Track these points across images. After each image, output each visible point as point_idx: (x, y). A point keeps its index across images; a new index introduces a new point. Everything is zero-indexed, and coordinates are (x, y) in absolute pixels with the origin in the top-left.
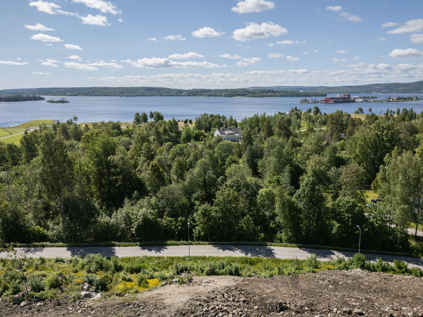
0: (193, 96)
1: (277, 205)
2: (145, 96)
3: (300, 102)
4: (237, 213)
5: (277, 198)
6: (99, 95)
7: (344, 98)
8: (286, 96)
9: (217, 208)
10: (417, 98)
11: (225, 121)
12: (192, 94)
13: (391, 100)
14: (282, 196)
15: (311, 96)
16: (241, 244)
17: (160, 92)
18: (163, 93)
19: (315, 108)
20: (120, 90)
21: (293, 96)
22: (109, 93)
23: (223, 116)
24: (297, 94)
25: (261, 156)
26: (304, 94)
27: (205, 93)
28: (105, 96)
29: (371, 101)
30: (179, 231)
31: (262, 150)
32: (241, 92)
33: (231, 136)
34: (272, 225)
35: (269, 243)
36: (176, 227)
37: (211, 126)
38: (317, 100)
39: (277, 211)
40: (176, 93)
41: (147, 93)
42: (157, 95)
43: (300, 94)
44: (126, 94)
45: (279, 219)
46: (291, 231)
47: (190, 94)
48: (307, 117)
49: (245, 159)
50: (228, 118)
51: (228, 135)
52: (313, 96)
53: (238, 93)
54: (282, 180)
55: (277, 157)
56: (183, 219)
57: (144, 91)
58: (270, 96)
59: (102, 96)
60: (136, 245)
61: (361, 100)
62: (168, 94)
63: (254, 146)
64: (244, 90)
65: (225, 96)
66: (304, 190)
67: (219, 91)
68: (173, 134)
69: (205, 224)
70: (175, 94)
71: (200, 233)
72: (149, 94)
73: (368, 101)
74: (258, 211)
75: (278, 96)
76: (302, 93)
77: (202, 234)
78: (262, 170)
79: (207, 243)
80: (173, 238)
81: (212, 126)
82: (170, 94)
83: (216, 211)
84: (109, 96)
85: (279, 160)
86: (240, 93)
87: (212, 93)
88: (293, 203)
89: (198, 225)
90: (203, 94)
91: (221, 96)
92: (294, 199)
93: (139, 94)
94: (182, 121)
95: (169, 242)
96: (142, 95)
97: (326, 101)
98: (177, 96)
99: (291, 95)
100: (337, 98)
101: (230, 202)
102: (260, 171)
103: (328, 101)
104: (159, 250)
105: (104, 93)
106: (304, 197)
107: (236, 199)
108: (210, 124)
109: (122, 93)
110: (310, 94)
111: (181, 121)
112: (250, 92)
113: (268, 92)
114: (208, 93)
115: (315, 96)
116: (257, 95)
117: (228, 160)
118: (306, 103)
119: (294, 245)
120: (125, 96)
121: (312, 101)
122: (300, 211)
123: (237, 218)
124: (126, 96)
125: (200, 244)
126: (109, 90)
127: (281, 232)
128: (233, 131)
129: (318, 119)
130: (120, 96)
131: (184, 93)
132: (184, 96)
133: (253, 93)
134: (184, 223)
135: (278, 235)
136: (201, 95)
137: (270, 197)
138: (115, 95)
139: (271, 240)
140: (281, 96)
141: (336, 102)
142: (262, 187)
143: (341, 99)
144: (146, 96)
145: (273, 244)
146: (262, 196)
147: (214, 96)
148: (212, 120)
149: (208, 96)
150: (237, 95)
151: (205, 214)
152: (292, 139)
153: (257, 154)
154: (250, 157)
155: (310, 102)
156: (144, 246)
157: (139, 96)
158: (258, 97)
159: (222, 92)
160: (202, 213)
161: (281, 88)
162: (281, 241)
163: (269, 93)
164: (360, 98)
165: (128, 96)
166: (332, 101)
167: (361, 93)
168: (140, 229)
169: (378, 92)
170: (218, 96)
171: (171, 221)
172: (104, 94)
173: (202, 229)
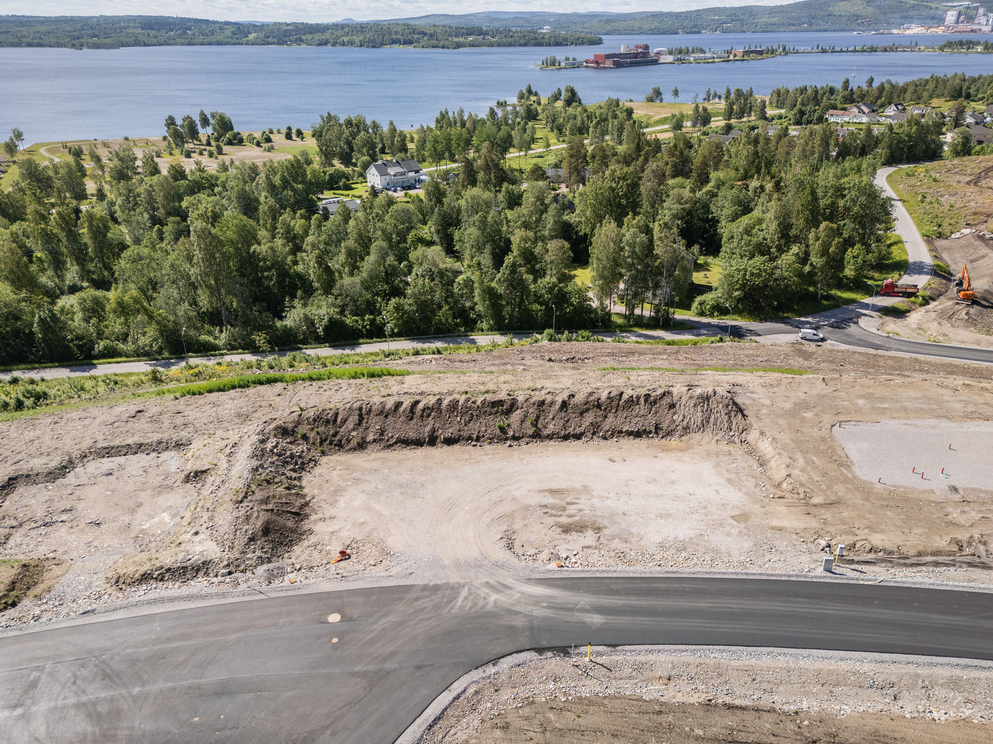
0: (279, 44)
1: (477, 292)
2: (145, 45)
3: (541, 66)
4: (433, 305)
5: (476, 285)
6: (12, 45)
7: (636, 55)
8: (510, 45)
9: (410, 301)
10: (784, 49)
11: (380, 135)
12: (274, 37)
13: (731, 57)
14: (482, 282)
15: (567, 45)
16: (440, 337)
17: (187, 34)
18: (194, 35)
19: (567, 91)
20: (70, 29)
21: (525, 45)
22: (41, 39)
23: (374, 122)
24: (536, 39)
25: (457, 223)
26: (552, 39)
27: (309, 37)
28: (30, 45)
29: (692, 59)
30: (367, 330)
31: (459, 211)
32: (403, 35)
33: (400, 177)
34: (472, 316)
35: (469, 334)
36: (364, 327)
37: (352, 150)
38: (578, 60)
39: (477, 299)
40: (230, 35)
41: (149, 35)
42: (178, 40)
43: (543, 38)
44: (90, 40)
45: (479, 308)
46: (493, 319)
47: (270, 40)
48: (548, 118)
49: (433, 229)
50: (385, 128)
51: (395, 176)
52: (572, 44)
53: (394, 37)
54: (483, 262)
55: (480, 229)
56: (371, 317)
57: (139, 30)
58: (472, 45)
59: (18, 45)
60: (325, 347)
61: (670, 58)
62: (208, 39)
63: (445, 207)
64: (409, 29)
65: (361, 46)
66: (504, 274)
67: (346, 30)
68: (300, 186)
69: (397, 319)
70: (229, 40)
71: (392, 330)
72: (155, 41)
73: (684, 60)
74: (456, 302)
75: (491, 45)
76: (547, 37)
77: (396, 331)
78: (460, 247)
79: (402, 339)
80: (362, 336)
81: (355, 149)
82: (213, 39)
83: (410, 305)
84: (40, 45)
85: (483, 233)
86: (399, 37)
87: (327, 35)
88: (493, 289)
89: (388, 323)
90: (304, 37)
91: (351, 43)
92: (494, 284)
93: (129, 40)
94: (279, 132)
95: (361, 341)
96: (137, 43)
97: (597, 62)
98: (235, 44)
99: (523, 42)
100: (620, 54)
101: (424, 294)
102: (457, 247)
103: (602, 63)
104: (353, 349)
105: (24, 36)
106: (504, 281)
107: (432, 290)
108: (349, 143)
109: (78, 38)
110: (566, 40)
111: (275, 131)
112: (425, 34)
113: (468, 34)
114: (318, 37)
115: (576, 45)
116: (442, 43)
117: (410, 238)
118: (554, 68)
119: (496, 332)
120: (89, 47)
121: (566, 64)
122: (500, 297)
123: (433, 312)
124: (93, 48)
125: (395, 340)
126: (36, 29)
127: (482, 322)
128: (402, 168)
129: (568, 122)
130: (73, 46)
131: (251, 36)
132: (253, 44)
133: (431, 36)
134: (373, 322)
135: (479, 325)
136: (300, 41)
137: (469, 284)
138: (58, 45)
139: (472, 330)
140: (499, 45)
141: (618, 65)
142: (461, 272)
143: (629, 58)
144: (149, 45)
145: (473, 334)
146: (459, 284)
147: (334, 45)
148: (354, 135)
149: (319, 45)
150: (394, 42)
151: (398, 308)
152: (507, 188)
153: (451, 218)
154: (441, 225)
155: (563, 64)
156: (334, 346)
157: (128, 46)
158: (443, 47)
159: (352, 35)
160: (394, 307)
161: (499, 20)
162: (482, 330)
163: (470, 34)
164: (670, 53)
165: (97, 46)
166: (609, 63)
167: (678, 33)
168: (326, 329)
169: (716, 31)
170: (343, 44)
171: (357, 321)
172: (26, 40)
173: (395, 326)
